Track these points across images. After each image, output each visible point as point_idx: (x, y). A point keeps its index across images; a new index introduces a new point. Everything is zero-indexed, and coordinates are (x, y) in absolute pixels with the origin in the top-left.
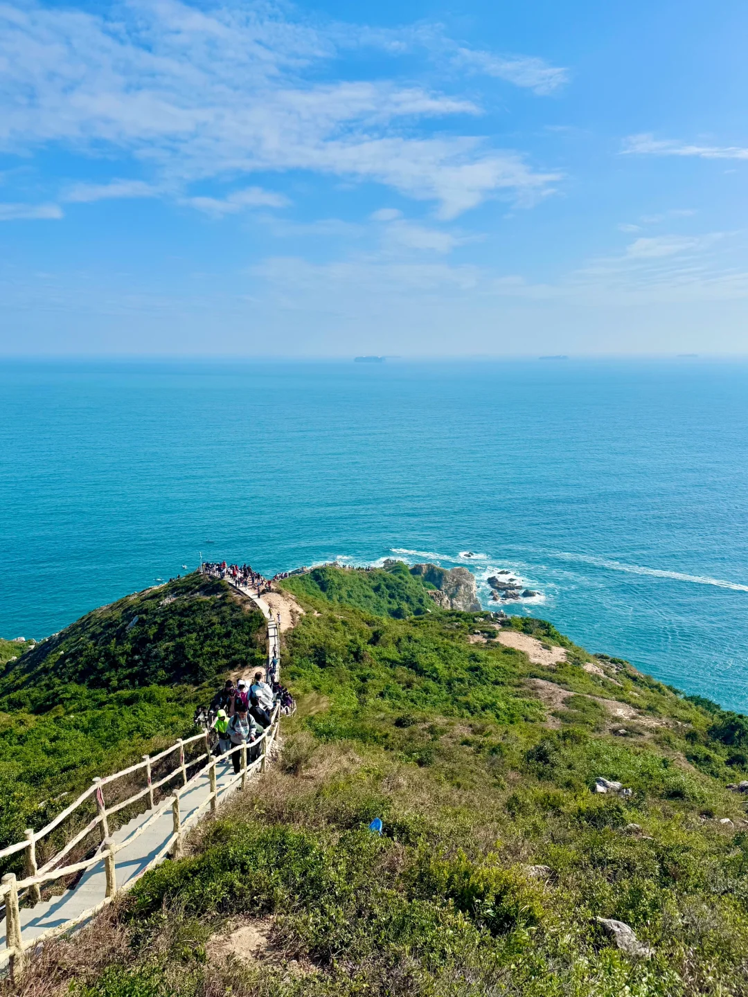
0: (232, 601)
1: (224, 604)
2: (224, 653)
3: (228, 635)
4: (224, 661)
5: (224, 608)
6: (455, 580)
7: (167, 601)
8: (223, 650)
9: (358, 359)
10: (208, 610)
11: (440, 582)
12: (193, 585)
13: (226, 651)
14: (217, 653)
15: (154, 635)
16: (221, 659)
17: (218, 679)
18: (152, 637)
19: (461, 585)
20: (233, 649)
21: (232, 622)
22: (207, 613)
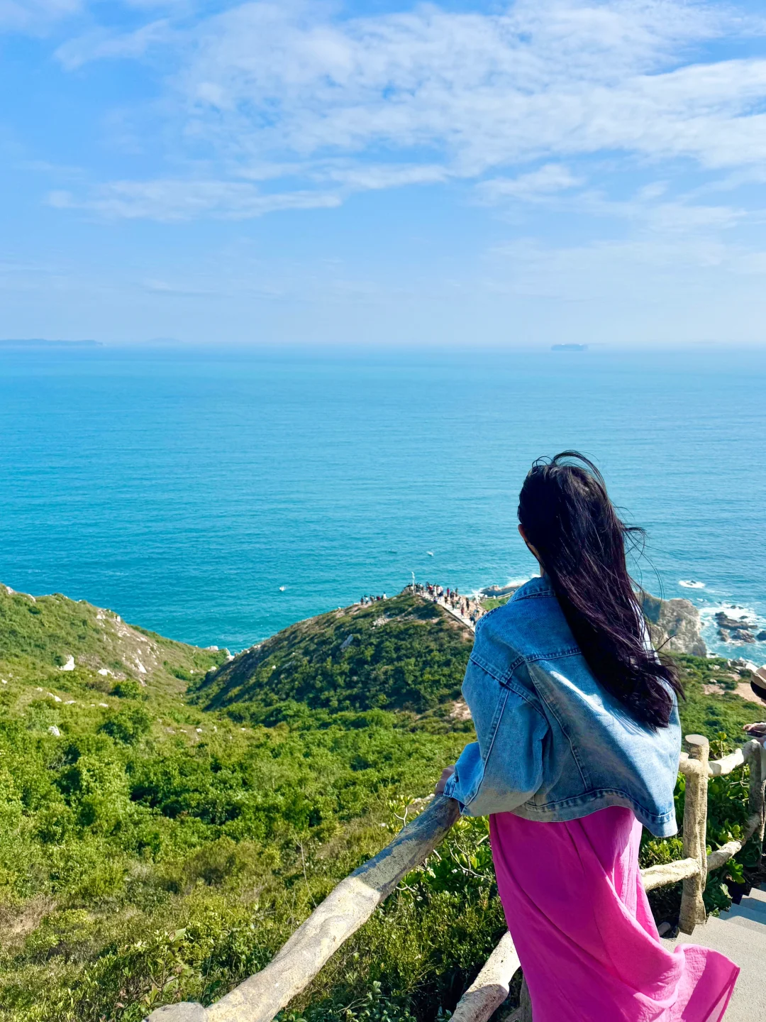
0: (449, 627)
1: (441, 630)
2: (445, 682)
3: (447, 663)
4: (446, 691)
5: (441, 634)
6: (675, 614)
7: (381, 621)
8: (444, 679)
9: (556, 347)
10: (424, 635)
11: (658, 616)
12: (407, 607)
13: (447, 681)
14: (438, 681)
15: (371, 656)
16: (442, 688)
17: (443, 709)
18: (369, 659)
19: (682, 620)
20: (454, 679)
21: (451, 650)
22: (424, 638)
